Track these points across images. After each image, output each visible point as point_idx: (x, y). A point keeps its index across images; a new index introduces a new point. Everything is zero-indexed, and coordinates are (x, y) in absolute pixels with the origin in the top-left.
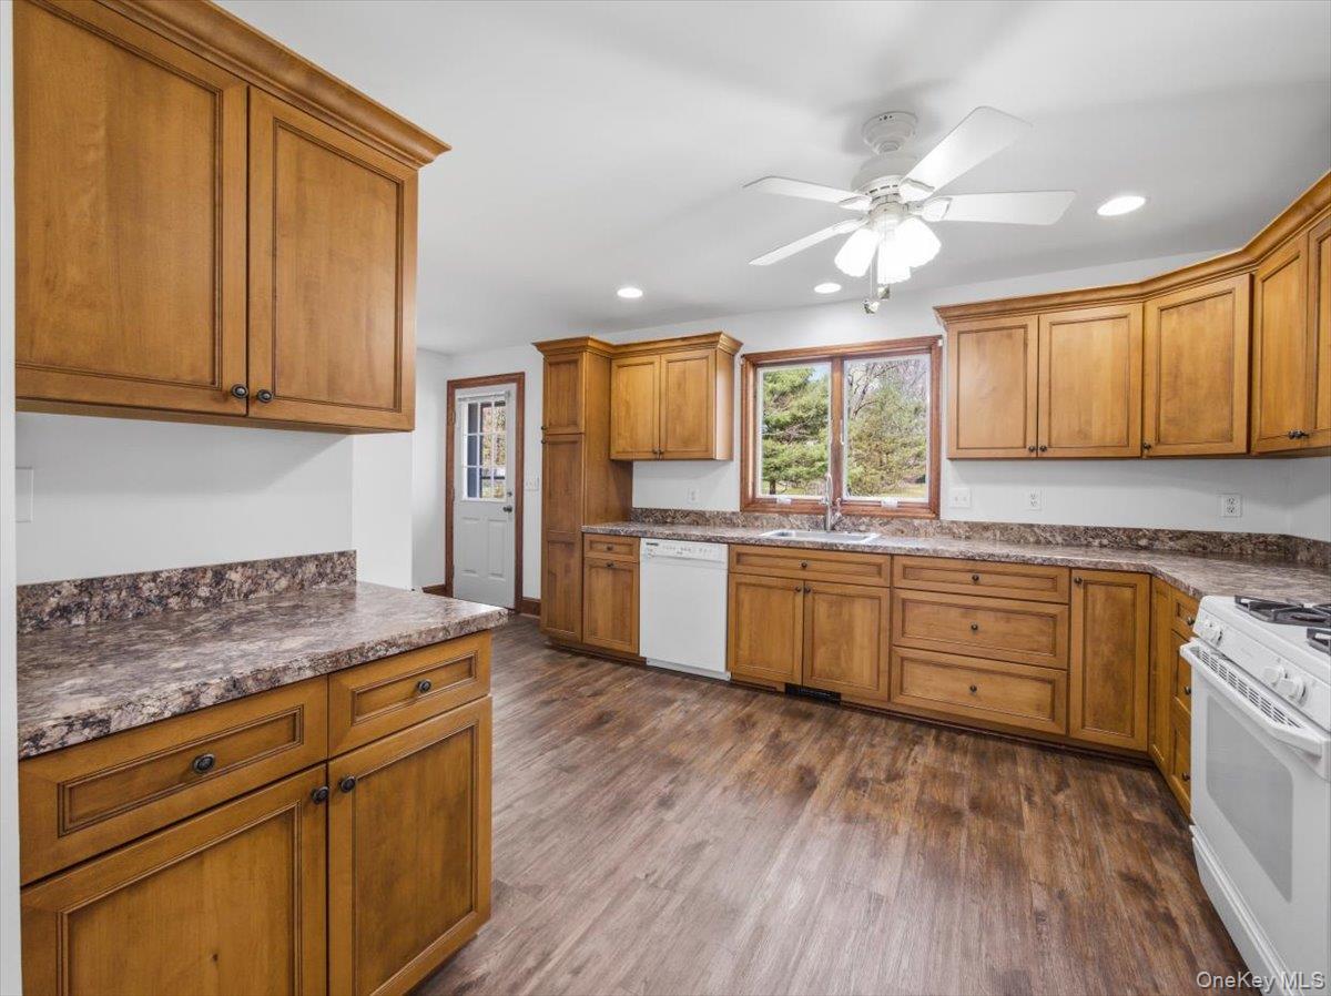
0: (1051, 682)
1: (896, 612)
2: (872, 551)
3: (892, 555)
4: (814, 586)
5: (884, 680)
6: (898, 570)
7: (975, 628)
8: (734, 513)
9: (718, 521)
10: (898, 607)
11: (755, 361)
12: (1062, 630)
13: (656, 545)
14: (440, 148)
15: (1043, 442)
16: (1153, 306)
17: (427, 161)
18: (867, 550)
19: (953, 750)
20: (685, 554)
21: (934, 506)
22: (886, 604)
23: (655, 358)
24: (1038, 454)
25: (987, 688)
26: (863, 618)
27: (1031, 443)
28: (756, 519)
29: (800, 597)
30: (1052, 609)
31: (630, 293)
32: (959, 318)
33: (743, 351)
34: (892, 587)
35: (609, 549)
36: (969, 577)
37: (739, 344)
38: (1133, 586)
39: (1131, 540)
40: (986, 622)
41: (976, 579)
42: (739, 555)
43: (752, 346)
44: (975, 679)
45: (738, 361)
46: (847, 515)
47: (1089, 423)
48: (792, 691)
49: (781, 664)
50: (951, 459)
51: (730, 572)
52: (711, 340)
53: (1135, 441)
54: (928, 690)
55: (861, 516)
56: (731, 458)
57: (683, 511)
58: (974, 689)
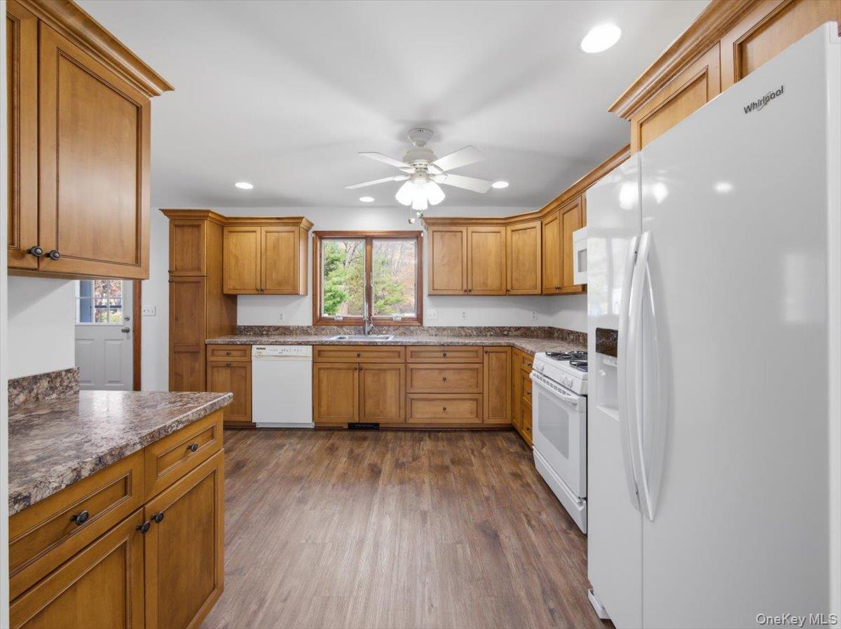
0: (476, 400)
1: (407, 374)
2: (395, 345)
3: (405, 346)
4: (365, 366)
5: (403, 412)
6: (409, 354)
7: (445, 379)
8: (308, 327)
9: (298, 332)
10: (409, 372)
11: (321, 235)
12: (480, 375)
13: (264, 349)
14: (166, 87)
15: (470, 288)
16: (509, 228)
17: (156, 94)
18: (393, 344)
19: (438, 440)
20: (284, 353)
21: (420, 319)
22: (403, 371)
23: (257, 229)
24: (468, 293)
25: (452, 407)
26: (391, 380)
27: (465, 288)
28: (323, 329)
29: (356, 373)
30: (476, 366)
31: (244, 186)
32: (434, 224)
33: (314, 229)
34: (406, 363)
35: (228, 354)
36: (442, 354)
37: (312, 225)
38: (505, 352)
39: (502, 332)
40: (450, 376)
41: (445, 355)
42: (319, 352)
43: (320, 227)
44: (445, 404)
45: (311, 235)
46: (376, 325)
47: (487, 279)
48: (352, 427)
49: (345, 412)
50: (429, 295)
51: (314, 362)
52: (296, 221)
53: (504, 288)
54: (424, 413)
55: (382, 326)
56: (307, 294)
57: (274, 327)
58: (445, 409)
